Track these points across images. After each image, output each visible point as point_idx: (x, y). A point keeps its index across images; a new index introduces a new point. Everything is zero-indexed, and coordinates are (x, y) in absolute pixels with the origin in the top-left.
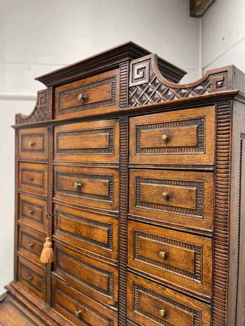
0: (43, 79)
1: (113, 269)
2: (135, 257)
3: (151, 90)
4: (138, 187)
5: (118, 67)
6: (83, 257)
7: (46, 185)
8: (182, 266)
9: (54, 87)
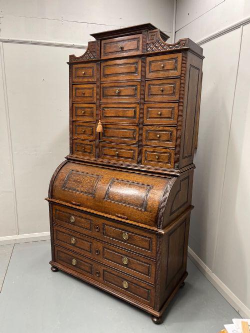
0: (94, 35)
1: (136, 127)
2: (147, 119)
3: (157, 45)
4: (149, 89)
5: (141, 33)
6: (120, 126)
7: (95, 95)
8: (167, 116)
9: (101, 40)
